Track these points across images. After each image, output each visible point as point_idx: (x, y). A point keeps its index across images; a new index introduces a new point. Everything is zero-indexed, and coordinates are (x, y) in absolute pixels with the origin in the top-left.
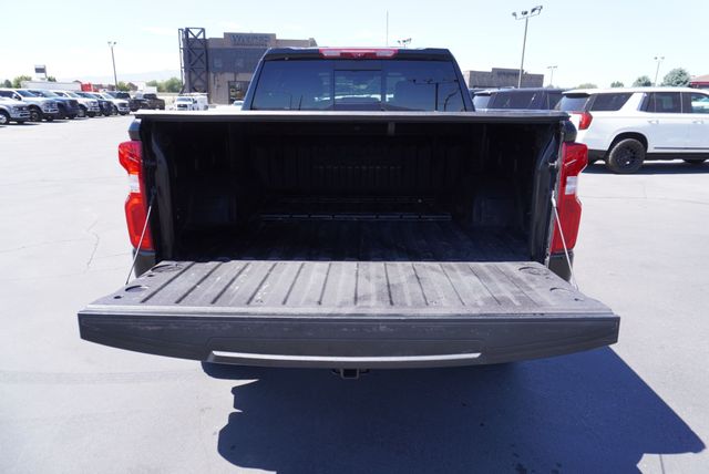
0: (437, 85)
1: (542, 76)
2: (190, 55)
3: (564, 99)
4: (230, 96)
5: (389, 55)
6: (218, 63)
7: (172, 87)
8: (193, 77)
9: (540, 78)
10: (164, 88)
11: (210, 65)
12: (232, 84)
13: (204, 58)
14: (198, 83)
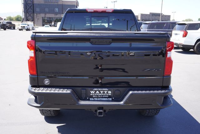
0: (127, 21)
1: (170, 16)
2: (26, 6)
3: (177, 26)
4: (43, 23)
5: (111, 11)
6: (38, 10)
7: (18, 19)
8: (28, 15)
9: (169, 16)
10: (14, 19)
11: (35, 10)
12: (44, 18)
13: (32, 7)
14: (30, 18)
